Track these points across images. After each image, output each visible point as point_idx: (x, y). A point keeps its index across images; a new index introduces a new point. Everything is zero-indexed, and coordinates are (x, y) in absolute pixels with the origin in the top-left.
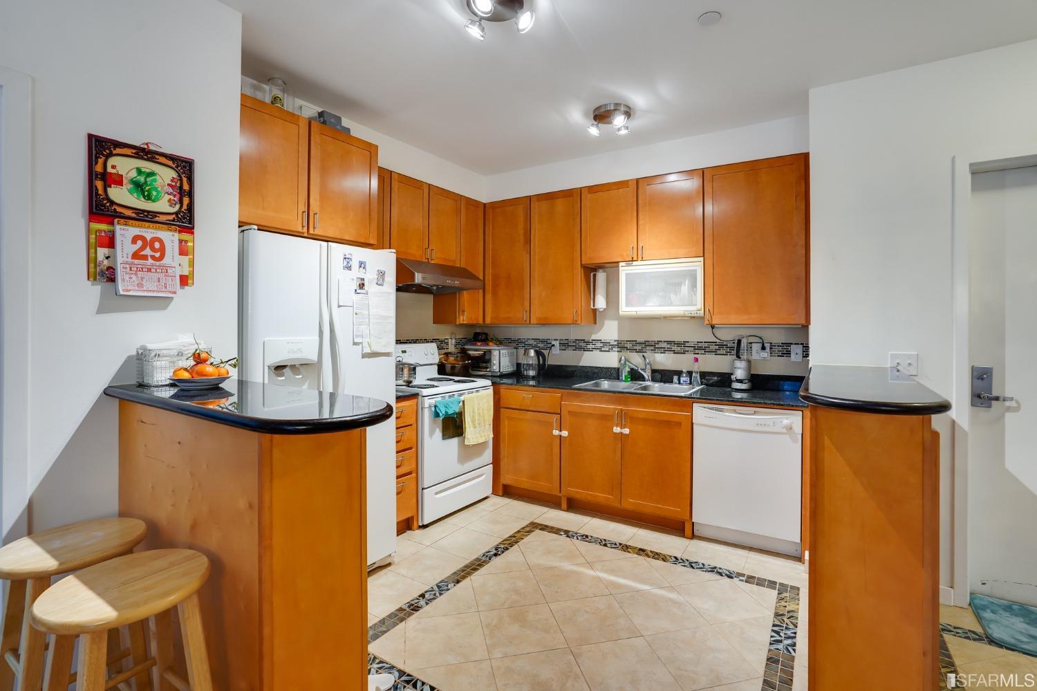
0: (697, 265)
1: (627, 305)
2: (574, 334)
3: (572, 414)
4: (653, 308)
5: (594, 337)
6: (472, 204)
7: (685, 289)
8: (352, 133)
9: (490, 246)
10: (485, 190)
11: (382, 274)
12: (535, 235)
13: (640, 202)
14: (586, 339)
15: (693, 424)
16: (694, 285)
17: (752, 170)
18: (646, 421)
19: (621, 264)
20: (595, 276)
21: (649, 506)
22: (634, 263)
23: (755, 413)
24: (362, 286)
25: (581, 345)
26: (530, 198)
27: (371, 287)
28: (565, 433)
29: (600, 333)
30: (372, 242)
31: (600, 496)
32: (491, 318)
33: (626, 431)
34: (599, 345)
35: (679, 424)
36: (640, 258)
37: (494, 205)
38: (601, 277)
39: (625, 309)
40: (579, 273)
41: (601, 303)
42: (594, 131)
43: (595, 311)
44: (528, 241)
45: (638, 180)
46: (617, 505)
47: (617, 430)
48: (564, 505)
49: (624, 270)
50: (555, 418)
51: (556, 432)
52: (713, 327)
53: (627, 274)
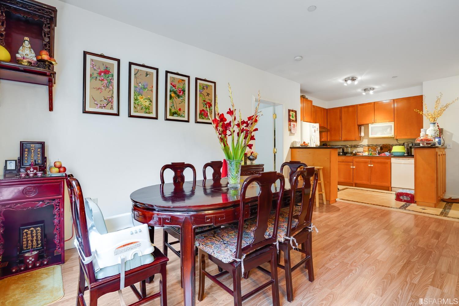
0: (392, 124)
1: (371, 135)
2: (354, 143)
3: (356, 162)
4: (379, 135)
5: (360, 144)
6: (324, 109)
7: (389, 130)
8: (308, 99)
9: (329, 120)
10: (327, 105)
11: (317, 128)
12: (343, 117)
13: (375, 108)
14: (358, 144)
15: (391, 163)
16: (391, 129)
17: (408, 99)
18: (378, 163)
19: (369, 124)
20: (361, 128)
21: (378, 184)
22: (373, 124)
23: (409, 159)
24: (315, 131)
25: (356, 146)
26: (341, 107)
27: (316, 131)
28: (354, 167)
29: (362, 143)
30: (312, 122)
31: (365, 182)
32: (329, 140)
33: (372, 165)
34: (362, 146)
35: (387, 163)
36: (375, 122)
37: (330, 109)
38: (363, 128)
39: (371, 136)
40: (357, 127)
41: (363, 134)
42: (364, 94)
43: (360, 137)
44: (341, 118)
45: (374, 102)
46: (370, 184)
47: (369, 165)
48: (354, 185)
49: (370, 126)
50: (351, 163)
51: (352, 167)
52: (397, 140)
53: (371, 127)
